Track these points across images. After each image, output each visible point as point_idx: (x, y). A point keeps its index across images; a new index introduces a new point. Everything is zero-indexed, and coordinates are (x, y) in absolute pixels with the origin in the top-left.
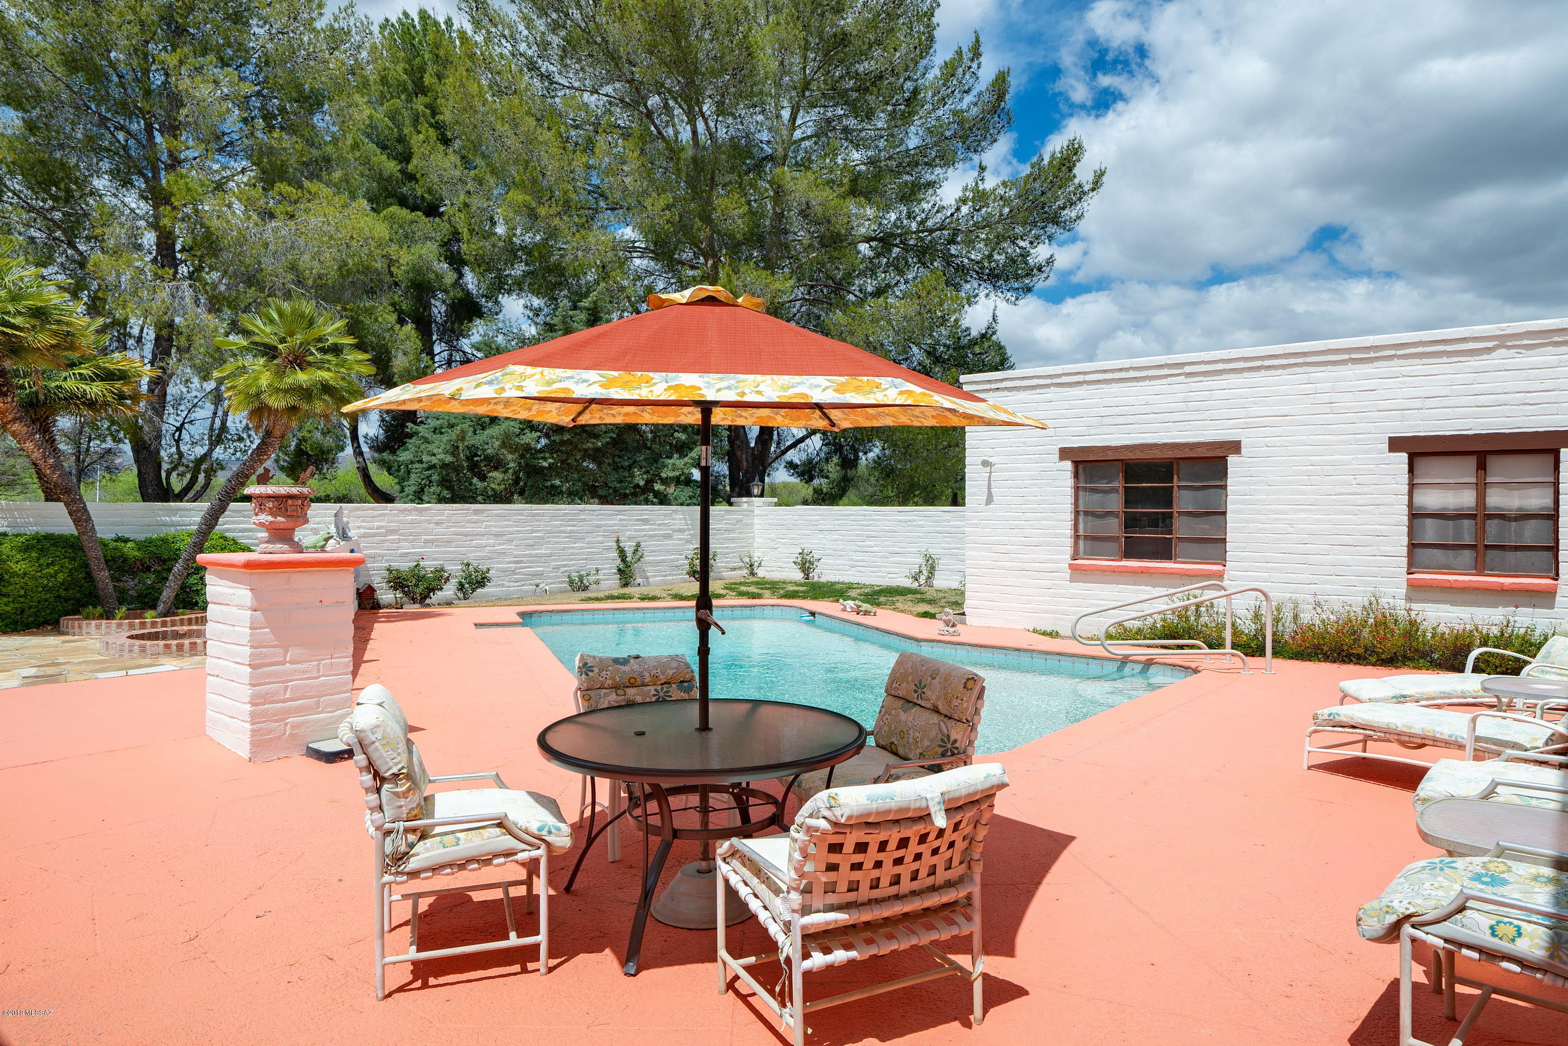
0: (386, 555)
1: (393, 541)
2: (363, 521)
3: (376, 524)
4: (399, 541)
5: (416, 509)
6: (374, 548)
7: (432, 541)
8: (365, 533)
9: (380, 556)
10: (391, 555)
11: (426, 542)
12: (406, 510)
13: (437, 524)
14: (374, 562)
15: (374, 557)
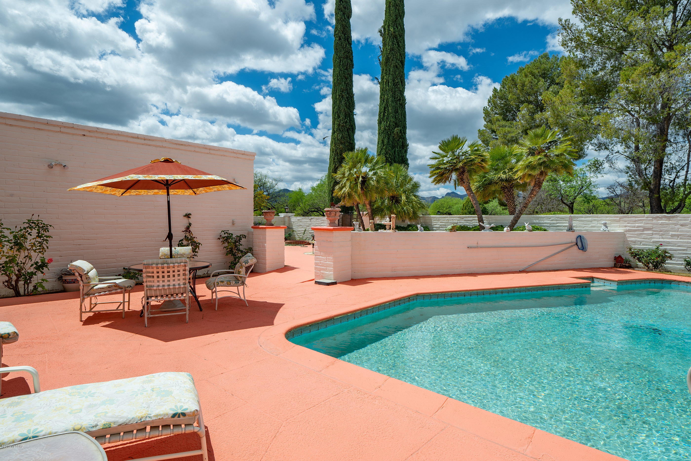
0: (643, 241)
1: (648, 234)
2: (628, 223)
3: (636, 225)
4: (653, 234)
5: (665, 217)
6: (635, 237)
7: (678, 236)
8: (629, 229)
9: (638, 241)
10: (646, 242)
11: (673, 236)
12: (657, 217)
13: (682, 225)
14: (634, 245)
15: (635, 242)
